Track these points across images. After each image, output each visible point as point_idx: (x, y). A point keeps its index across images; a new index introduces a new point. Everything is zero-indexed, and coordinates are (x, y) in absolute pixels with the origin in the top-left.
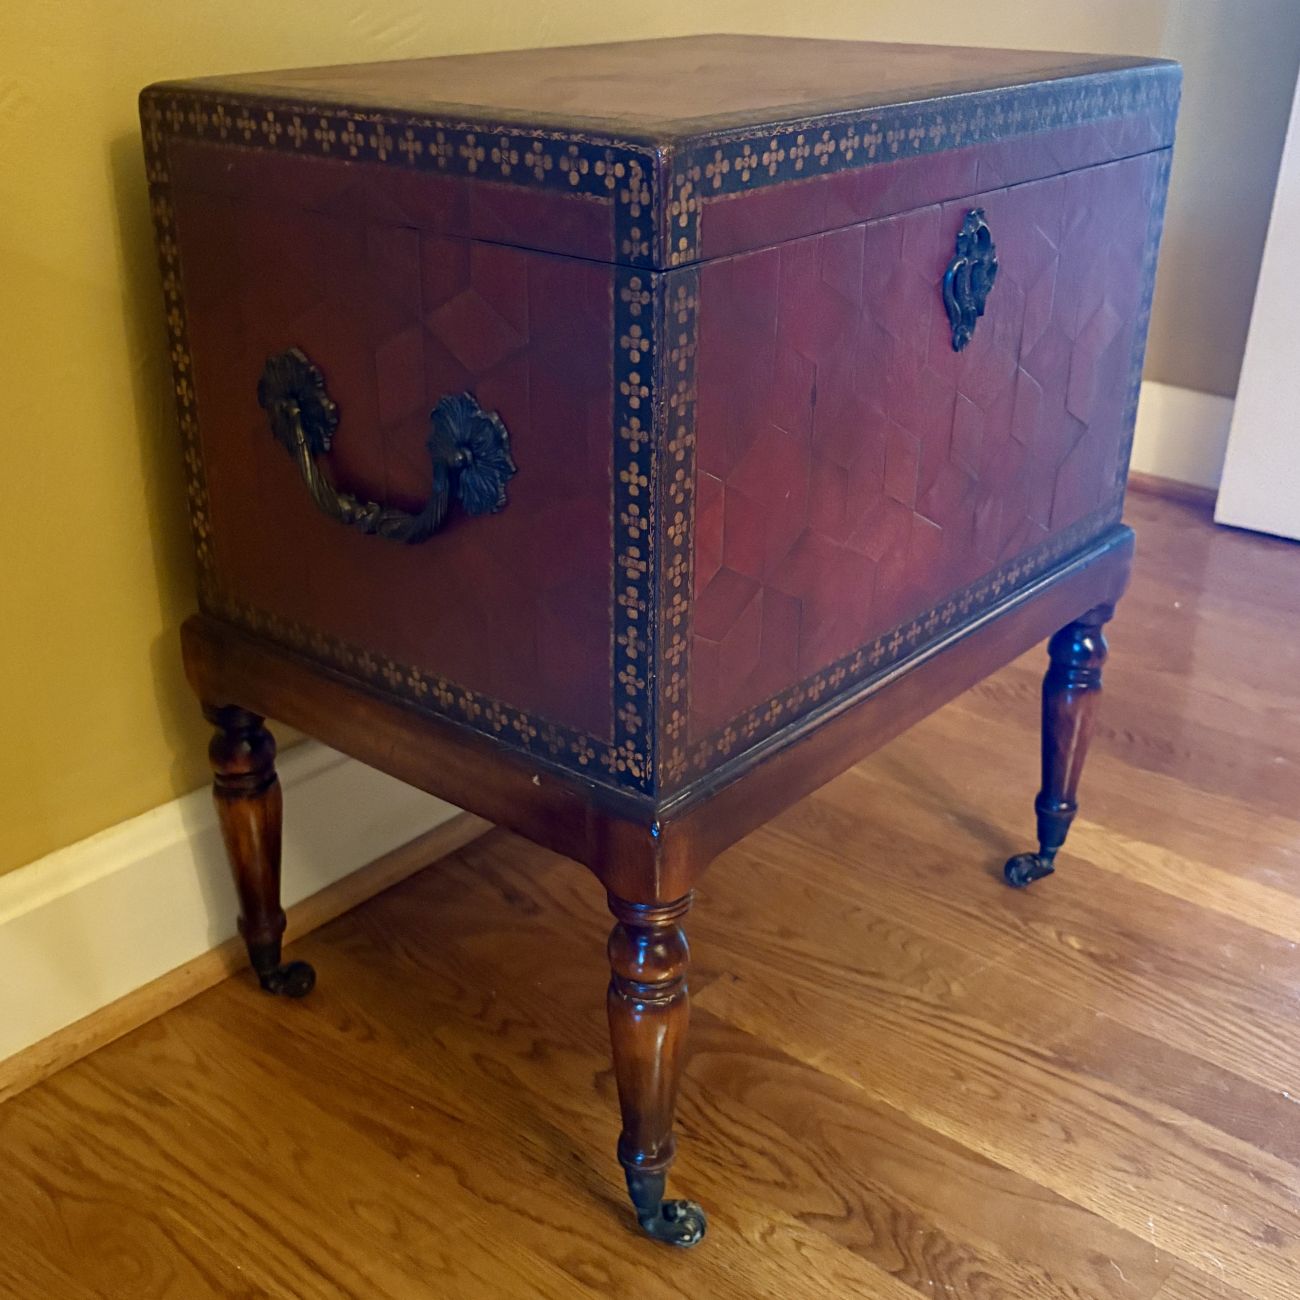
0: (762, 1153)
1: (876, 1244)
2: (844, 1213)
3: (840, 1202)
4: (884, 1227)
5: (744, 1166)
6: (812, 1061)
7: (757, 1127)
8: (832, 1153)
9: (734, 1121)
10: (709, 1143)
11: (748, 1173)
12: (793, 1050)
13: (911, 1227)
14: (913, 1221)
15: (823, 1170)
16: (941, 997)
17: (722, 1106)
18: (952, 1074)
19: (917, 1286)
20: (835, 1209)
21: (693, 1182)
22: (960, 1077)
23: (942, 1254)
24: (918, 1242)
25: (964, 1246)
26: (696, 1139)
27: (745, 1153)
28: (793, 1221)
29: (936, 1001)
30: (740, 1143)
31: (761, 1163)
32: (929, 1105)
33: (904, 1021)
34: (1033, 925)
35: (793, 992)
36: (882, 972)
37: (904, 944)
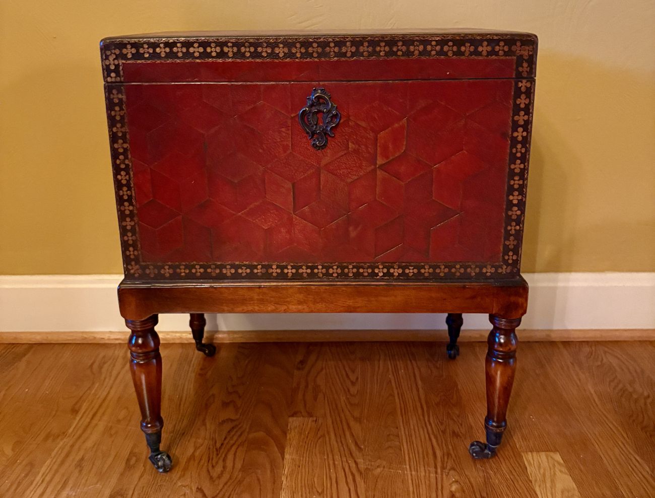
0: (224, 467)
5: (213, 467)
6: (287, 456)
7: (237, 460)
8: (240, 482)
9: (235, 454)
10: (217, 455)
11: (210, 468)
12: (288, 450)
15: (229, 484)
16: (367, 469)
17: (240, 448)
18: (320, 491)
20: (210, 493)
21: (194, 459)
22: (320, 493)
26: (217, 451)
27: (220, 464)
28: (194, 489)
30: (224, 460)
31: (219, 469)
32: (293, 492)
34: (452, 472)
35: (324, 436)
36: (364, 449)
37: (390, 447)
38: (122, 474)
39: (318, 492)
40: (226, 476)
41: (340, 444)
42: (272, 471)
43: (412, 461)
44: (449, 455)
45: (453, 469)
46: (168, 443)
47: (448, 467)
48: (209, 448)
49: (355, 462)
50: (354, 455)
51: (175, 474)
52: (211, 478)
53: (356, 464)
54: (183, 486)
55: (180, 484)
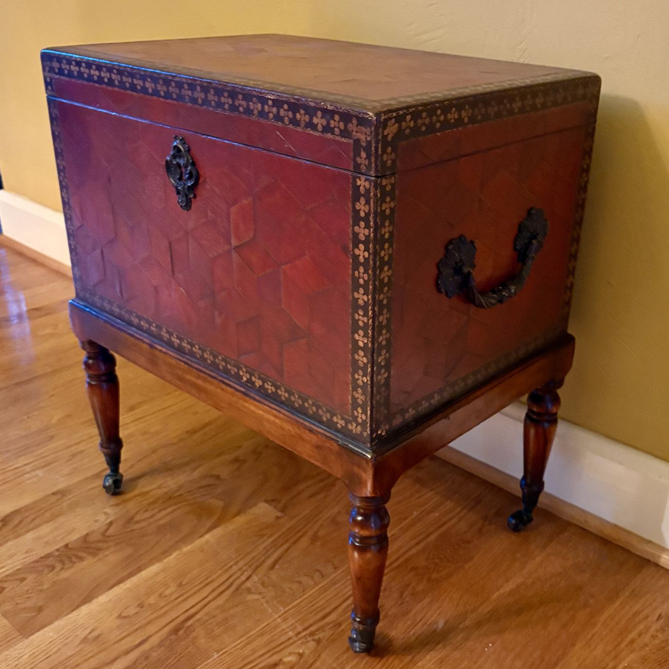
0: (153, 516)
1: (85, 542)
2: (106, 534)
3: (112, 535)
4: (94, 545)
5: (146, 511)
6: (207, 537)
7: (169, 516)
8: (144, 536)
9: (175, 510)
10: (164, 502)
11: (143, 510)
12: (218, 531)
13: (90, 553)
14: (94, 555)
15: (135, 532)
16: (248, 589)
17: (186, 507)
18: (184, 583)
19: (58, 550)
20: (111, 531)
21: (143, 496)
22: (180, 585)
23: (70, 560)
24: (81, 555)
25: (70, 567)
26: (168, 499)
28: (108, 521)
30: (160, 511)
31: (147, 515)
32: (163, 570)
34: (312, 644)
35: (263, 536)
36: (274, 570)
37: (300, 582)
38: (87, 478)
41: (264, 552)
45: (318, 642)
47: (316, 637)
48: (166, 494)
49: (250, 576)
51: (114, 500)
53: (248, 579)
54: (106, 514)
55: (106, 510)
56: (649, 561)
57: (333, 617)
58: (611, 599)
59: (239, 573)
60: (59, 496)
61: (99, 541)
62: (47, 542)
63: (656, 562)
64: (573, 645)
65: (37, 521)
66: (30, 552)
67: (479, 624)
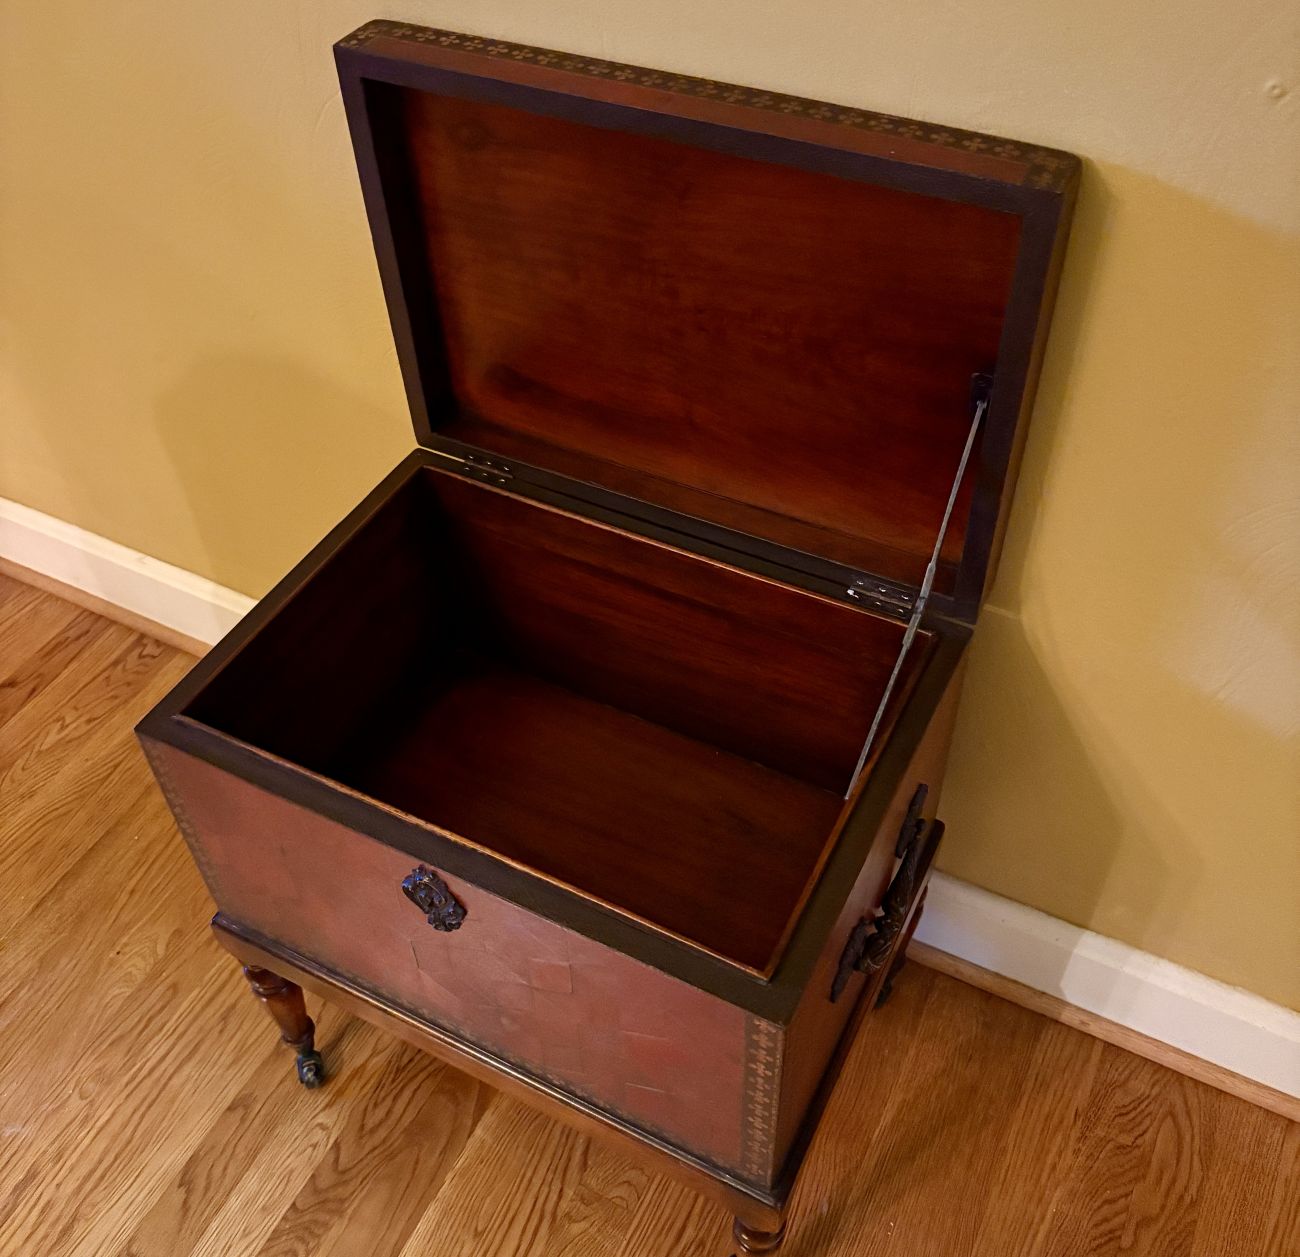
0: (389, 1113)
1: (316, 1191)
2: (340, 1168)
3: (348, 1166)
4: (331, 1195)
5: (376, 1105)
6: (478, 1131)
7: (410, 1107)
8: (392, 1157)
9: (415, 1092)
10: (393, 1081)
11: (371, 1106)
12: (488, 1117)
13: (332, 1212)
14: (340, 1213)
15: (376, 1152)
16: (567, 1215)
17: (428, 1082)
18: (480, 1229)
19: (286, 1218)
20: (344, 1160)
21: (361, 1077)
22: (477, 1234)
23: (311, 1233)
24: (322, 1217)
25: (317, 1247)
26: (396, 1073)
27: (389, 1101)
28: (332, 1141)
29: (560, 1214)
30: (395, 1099)
31: (381, 1112)
32: (445, 1213)
33: (534, 1189)
36: (589, 1169)
37: (628, 1183)
38: (265, 1064)
39: (476, 1229)
40: (382, 1133)
41: (564, 1140)
42: (444, 1151)
43: (639, 1231)
44: (702, 1244)
46: (347, 1022)
48: (390, 1062)
49: (561, 1190)
50: (569, 1173)
51: (323, 1098)
52: (362, 1127)
53: (560, 1197)
54: (322, 1126)
55: (320, 1119)
56: (1043, 1016)
57: (689, 1232)
58: (1014, 1101)
59: (545, 1189)
60: (240, 1112)
61: (335, 1186)
62: (264, 1208)
63: (1055, 1018)
64: (987, 1193)
65: (231, 1171)
66: (250, 1233)
67: (869, 1192)
